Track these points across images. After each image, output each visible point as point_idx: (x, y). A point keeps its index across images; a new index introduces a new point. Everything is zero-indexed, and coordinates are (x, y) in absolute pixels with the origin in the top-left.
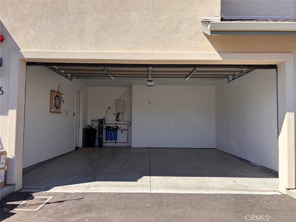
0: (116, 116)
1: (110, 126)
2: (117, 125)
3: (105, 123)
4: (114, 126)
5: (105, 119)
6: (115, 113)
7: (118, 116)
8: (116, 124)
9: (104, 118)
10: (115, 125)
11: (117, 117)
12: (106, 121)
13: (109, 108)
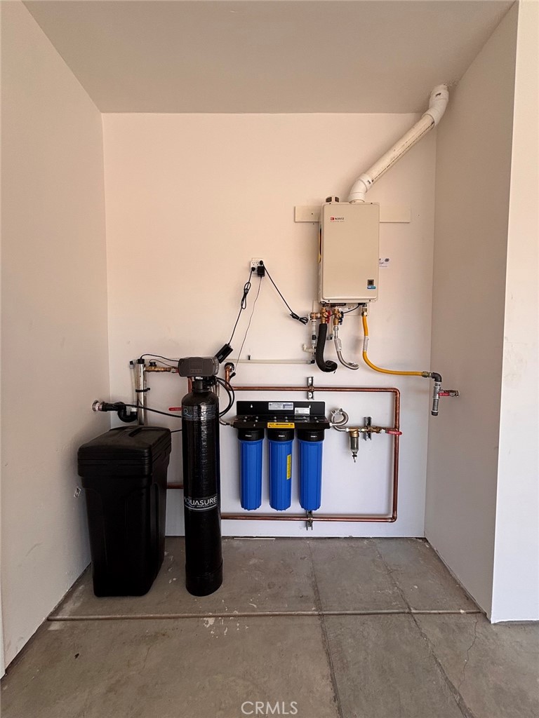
0: (313, 328)
1: (266, 404)
2: (318, 397)
3: (233, 382)
4: (297, 404)
5: (230, 357)
6: (304, 307)
7: (322, 329)
8: (310, 388)
9: (226, 350)
10: (300, 397)
11: (321, 338)
12: (238, 369)
13: (261, 271)
